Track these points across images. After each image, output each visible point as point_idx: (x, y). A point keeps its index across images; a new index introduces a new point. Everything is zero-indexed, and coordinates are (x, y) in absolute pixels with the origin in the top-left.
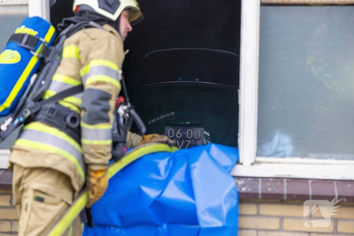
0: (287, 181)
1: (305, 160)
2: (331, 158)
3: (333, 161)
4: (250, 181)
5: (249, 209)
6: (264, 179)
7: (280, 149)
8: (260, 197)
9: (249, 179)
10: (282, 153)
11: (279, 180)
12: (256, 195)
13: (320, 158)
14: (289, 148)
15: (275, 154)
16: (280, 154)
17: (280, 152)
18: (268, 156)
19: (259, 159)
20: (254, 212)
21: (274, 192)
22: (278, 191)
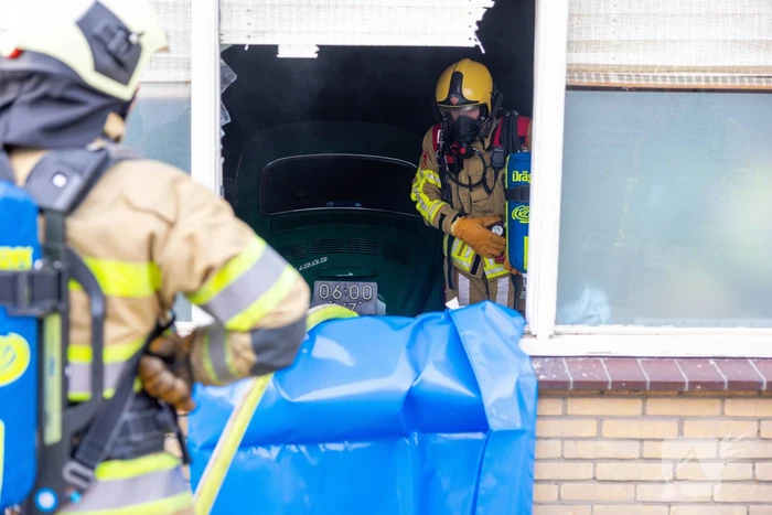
0: (605, 362)
1: (629, 328)
2: (667, 324)
3: (671, 329)
4: (549, 363)
5: (551, 407)
6: (570, 360)
7: (591, 312)
8: (571, 387)
9: (546, 360)
10: (596, 319)
11: (592, 360)
12: (565, 384)
13: (651, 325)
14: (605, 311)
15: (584, 319)
16: (592, 320)
17: (590, 317)
18: (572, 324)
19: (560, 328)
20: (560, 412)
21: (592, 379)
22: (597, 378)
